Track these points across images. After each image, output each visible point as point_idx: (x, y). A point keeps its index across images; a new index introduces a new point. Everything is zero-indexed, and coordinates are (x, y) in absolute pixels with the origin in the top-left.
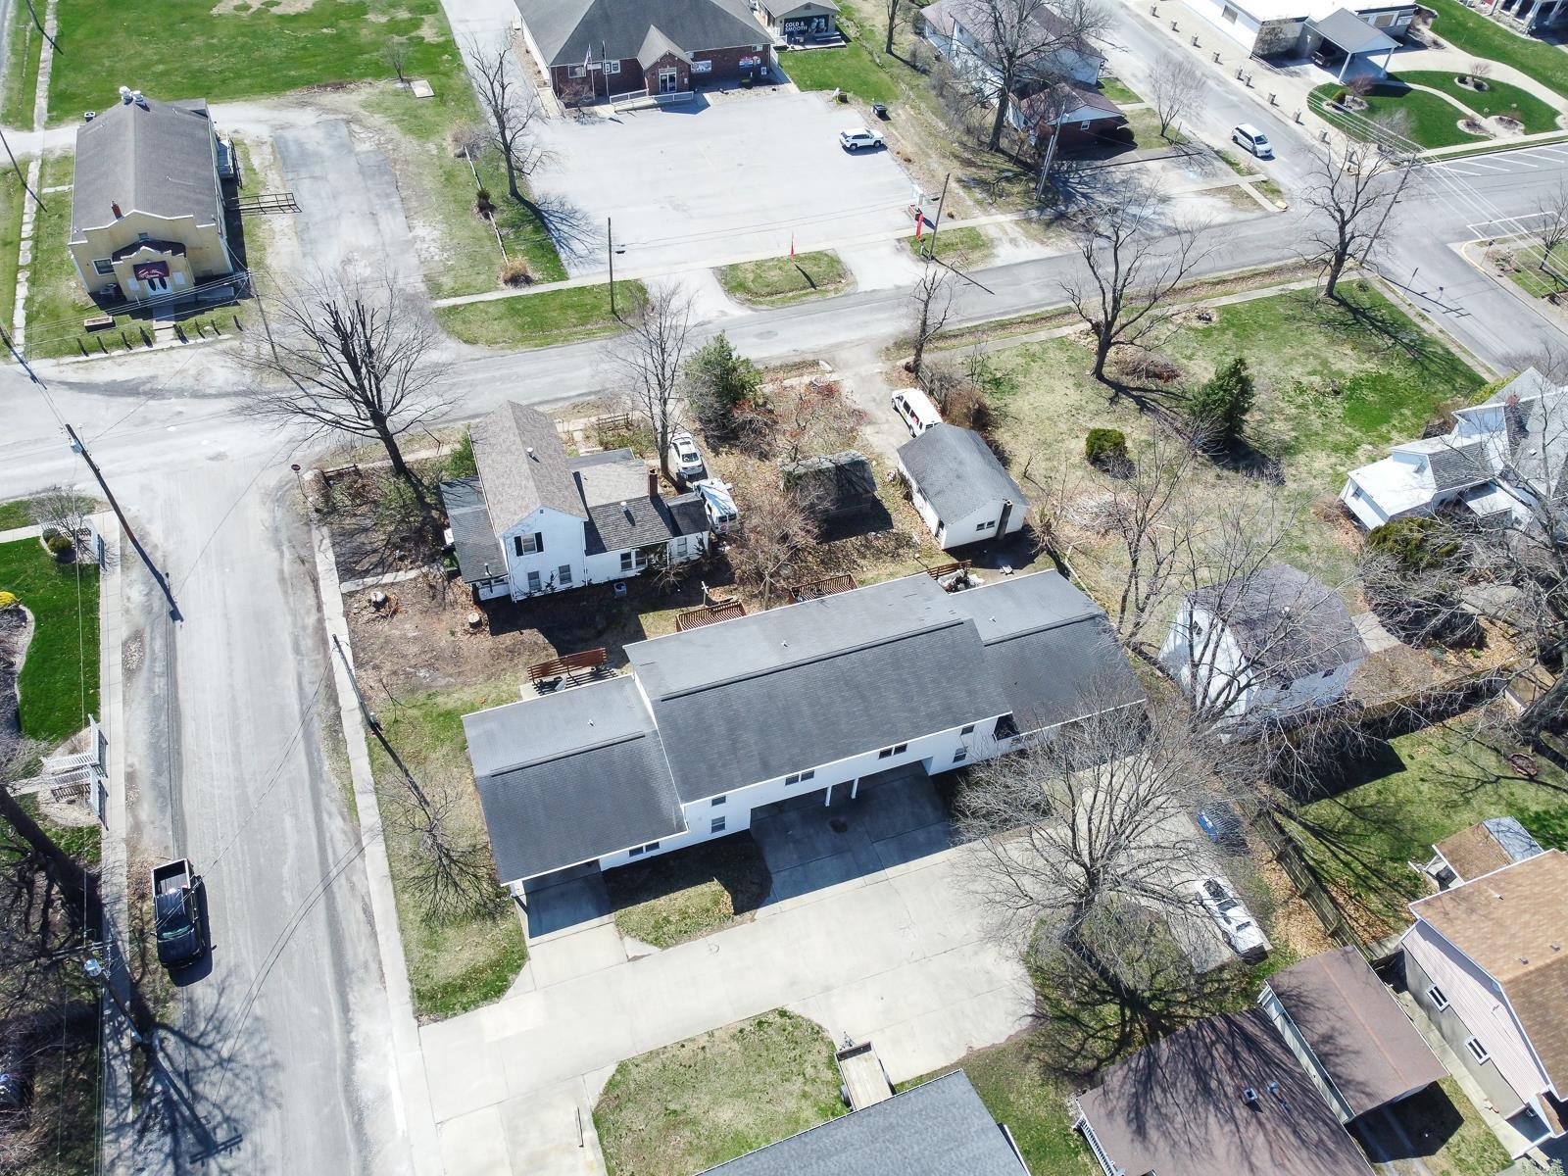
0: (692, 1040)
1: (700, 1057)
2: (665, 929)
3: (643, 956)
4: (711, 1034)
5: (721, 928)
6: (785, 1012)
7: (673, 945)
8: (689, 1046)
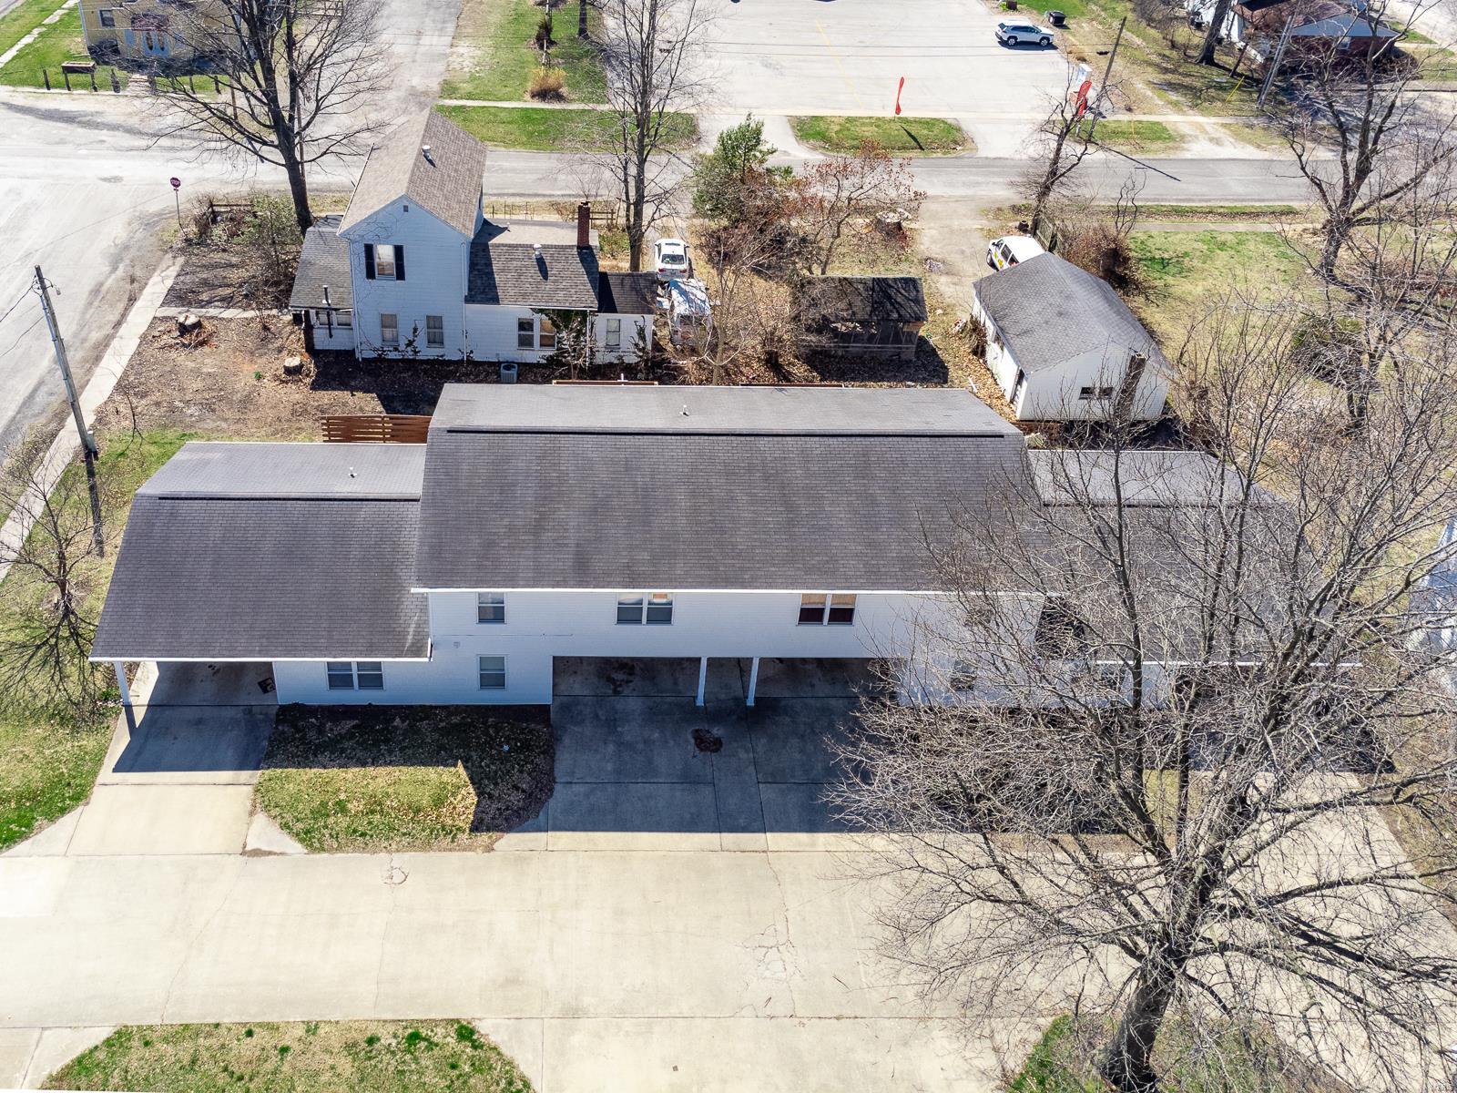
0: (272, 1028)
1: (269, 1066)
2: (331, 820)
3: (270, 853)
4: (312, 1029)
5: (426, 846)
6: (472, 1032)
7: (331, 850)
8: (261, 1038)
